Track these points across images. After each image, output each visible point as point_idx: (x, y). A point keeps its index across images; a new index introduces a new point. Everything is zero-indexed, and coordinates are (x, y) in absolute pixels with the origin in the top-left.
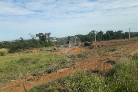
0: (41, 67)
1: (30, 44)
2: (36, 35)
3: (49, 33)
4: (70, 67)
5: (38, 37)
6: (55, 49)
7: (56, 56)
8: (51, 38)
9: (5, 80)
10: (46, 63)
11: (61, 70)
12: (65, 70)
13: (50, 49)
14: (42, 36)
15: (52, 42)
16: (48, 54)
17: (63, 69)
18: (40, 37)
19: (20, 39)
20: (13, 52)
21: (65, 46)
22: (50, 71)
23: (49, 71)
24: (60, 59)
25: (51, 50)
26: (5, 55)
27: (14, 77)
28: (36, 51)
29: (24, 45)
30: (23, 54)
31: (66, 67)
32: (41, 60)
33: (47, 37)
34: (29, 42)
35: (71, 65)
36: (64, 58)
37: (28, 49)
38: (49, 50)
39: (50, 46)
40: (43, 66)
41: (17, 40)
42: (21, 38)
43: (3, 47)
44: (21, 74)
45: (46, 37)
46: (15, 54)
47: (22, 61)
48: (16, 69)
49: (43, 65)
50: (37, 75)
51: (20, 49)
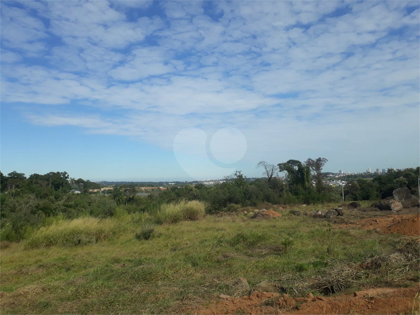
0: (300, 269)
1: (262, 191)
2: (279, 165)
3: (319, 160)
4: (406, 286)
5: (286, 172)
6: (339, 213)
7: (344, 237)
8: (326, 175)
9: (205, 291)
10: (313, 259)
11: (372, 292)
12: (385, 295)
13: (321, 210)
14: (296, 168)
15: (330, 189)
16: (318, 230)
17: (380, 290)
18: (290, 171)
19: (236, 177)
20: (218, 213)
21: (376, 206)
22: (332, 287)
23: (329, 286)
24: (361, 251)
25: (325, 216)
26: (198, 219)
27: (227, 286)
28: (277, 214)
29: (244, 193)
30: (244, 221)
31: (389, 284)
32: (297, 245)
33: (313, 173)
34: (259, 186)
35: (408, 279)
36: (377, 248)
37: (254, 205)
38: (320, 216)
39: (322, 202)
40: (306, 267)
41: (226, 180)
42: (238, 174)
43: (194, 195)
44: (245, 281)
45: (308, 172)
46: (221, 219)
47: (241, 240)
48: (229, 262)
49: (304, 262)
50: (291, 293)
51: (233, 204)
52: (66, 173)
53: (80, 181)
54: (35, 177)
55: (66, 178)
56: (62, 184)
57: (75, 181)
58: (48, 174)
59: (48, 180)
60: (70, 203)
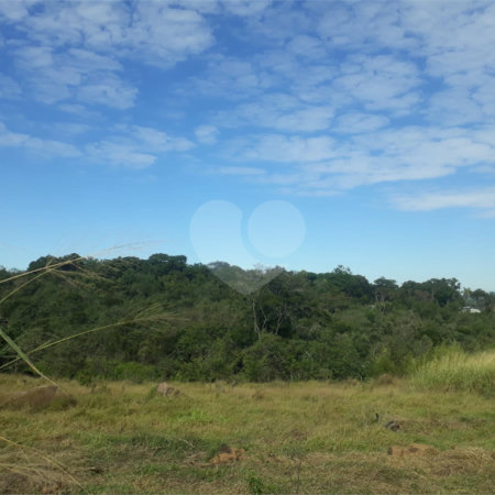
52: (455, 280)
53: (479, 293)
54: (410, 286)
55: (456, 287)
56: (450, 297)
57: (470, 292)
58: (429, 282)
59: (429, 290)
60: (465, 327)
